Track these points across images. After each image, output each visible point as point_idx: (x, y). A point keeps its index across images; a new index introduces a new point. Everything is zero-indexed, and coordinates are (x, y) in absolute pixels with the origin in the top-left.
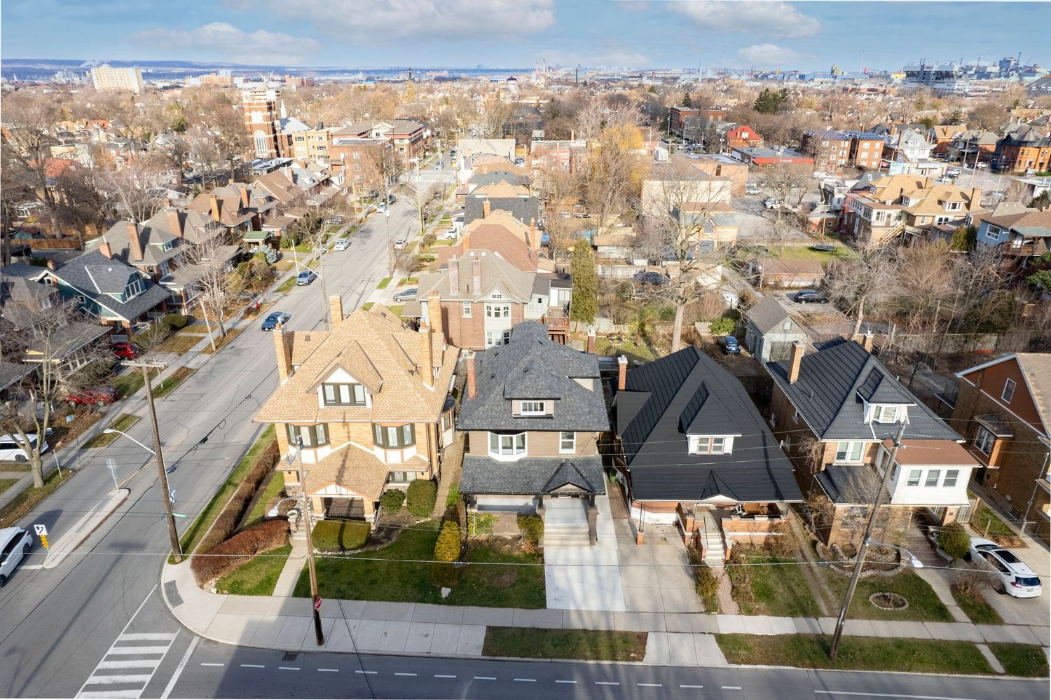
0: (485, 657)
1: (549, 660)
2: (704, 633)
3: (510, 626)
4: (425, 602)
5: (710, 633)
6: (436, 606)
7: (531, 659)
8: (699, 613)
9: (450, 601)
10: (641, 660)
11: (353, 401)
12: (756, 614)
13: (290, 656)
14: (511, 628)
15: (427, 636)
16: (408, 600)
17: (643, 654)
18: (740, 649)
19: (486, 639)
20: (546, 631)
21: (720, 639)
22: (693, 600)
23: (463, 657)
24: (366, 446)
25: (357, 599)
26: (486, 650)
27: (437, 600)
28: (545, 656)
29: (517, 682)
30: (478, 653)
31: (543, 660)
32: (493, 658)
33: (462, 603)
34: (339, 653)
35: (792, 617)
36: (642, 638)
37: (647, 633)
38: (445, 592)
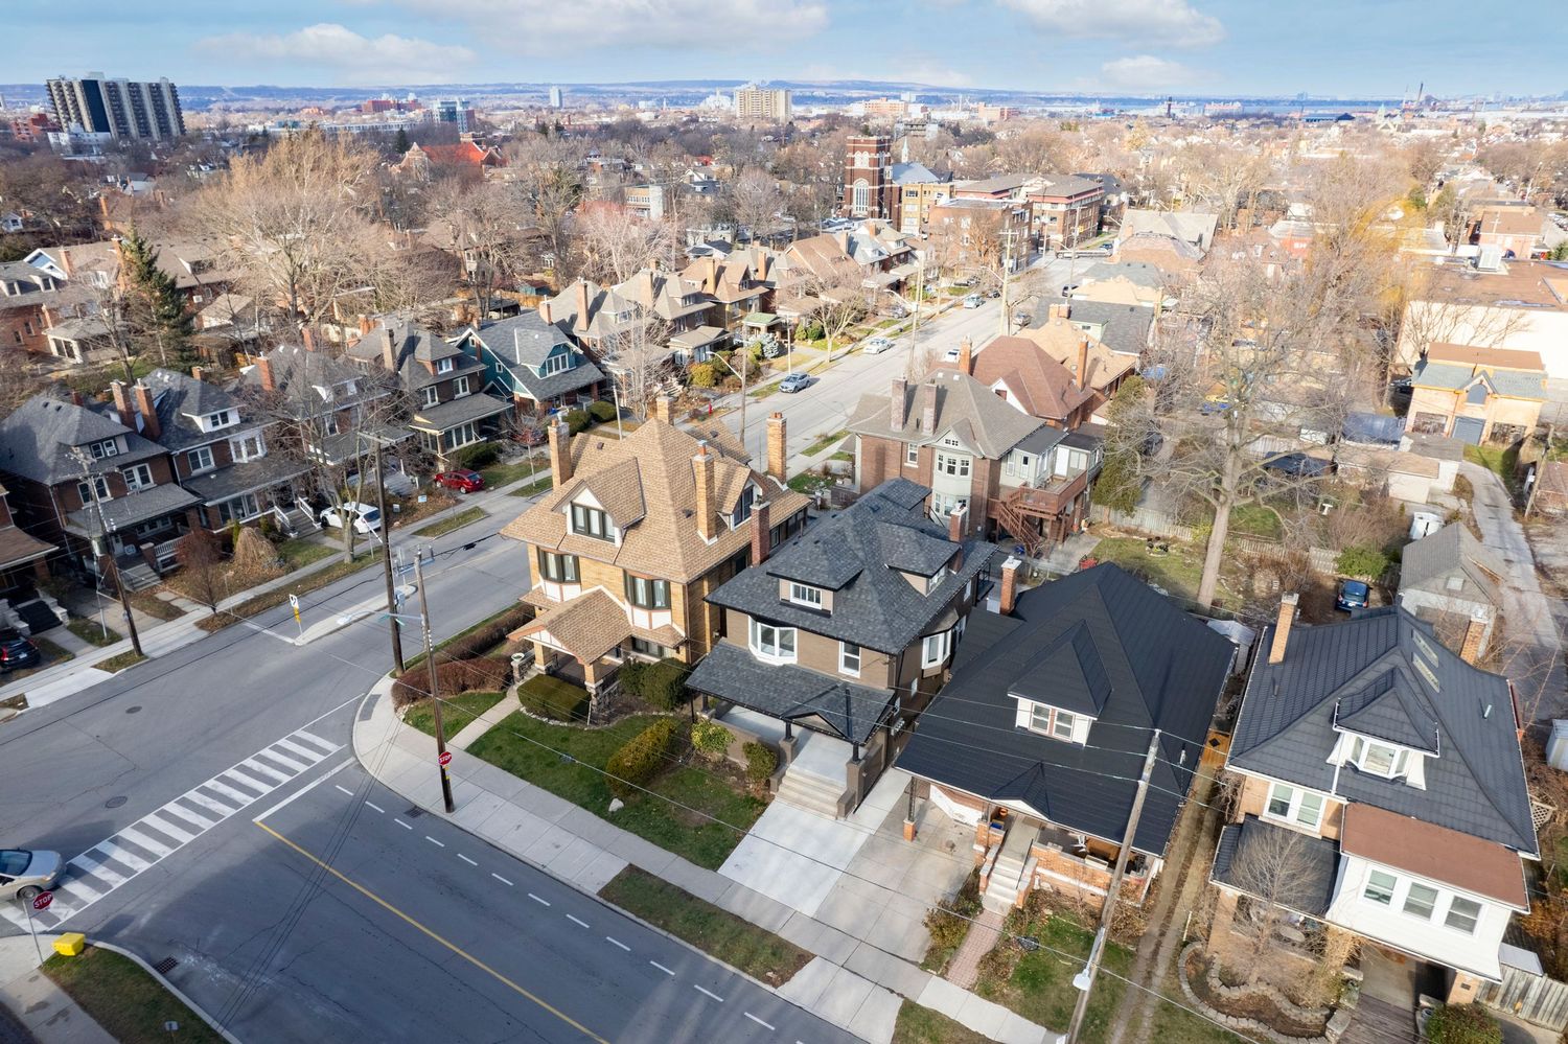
0: (597, 898)
1: (665, 933)
2: (892, 992)
3: (655, 874)
4: (586, 808)
5: (902, 996)
6: (596, 818)
7: (646, 924)
8: (912, 963)
9: (613, 819)
10: (775, 986)
11: (604, 534)
12: (995, 1000)
13: (415, 812)
14: (655, 877)
15: (557, 847)
16: (571, 798)
17: (784, 979)
18: (923, 1034)
19: (617, 878)
20: (691, 897)
21: (909, 1010)
22: (918, 940)
23: (576, 887)
24: (617, 596)
25: (522, 777)
26: (605, 892)
27: (601, 812)
28: (664, 927)
29: (607, 941)
30: (592, 889)
31: (658, 930)
32: (605, 902)
33: (625, 826)
34: (461, 829)
35: (1049, 1029)
36: (803, 958)
37: (814, 956)
38: (616, 804)
